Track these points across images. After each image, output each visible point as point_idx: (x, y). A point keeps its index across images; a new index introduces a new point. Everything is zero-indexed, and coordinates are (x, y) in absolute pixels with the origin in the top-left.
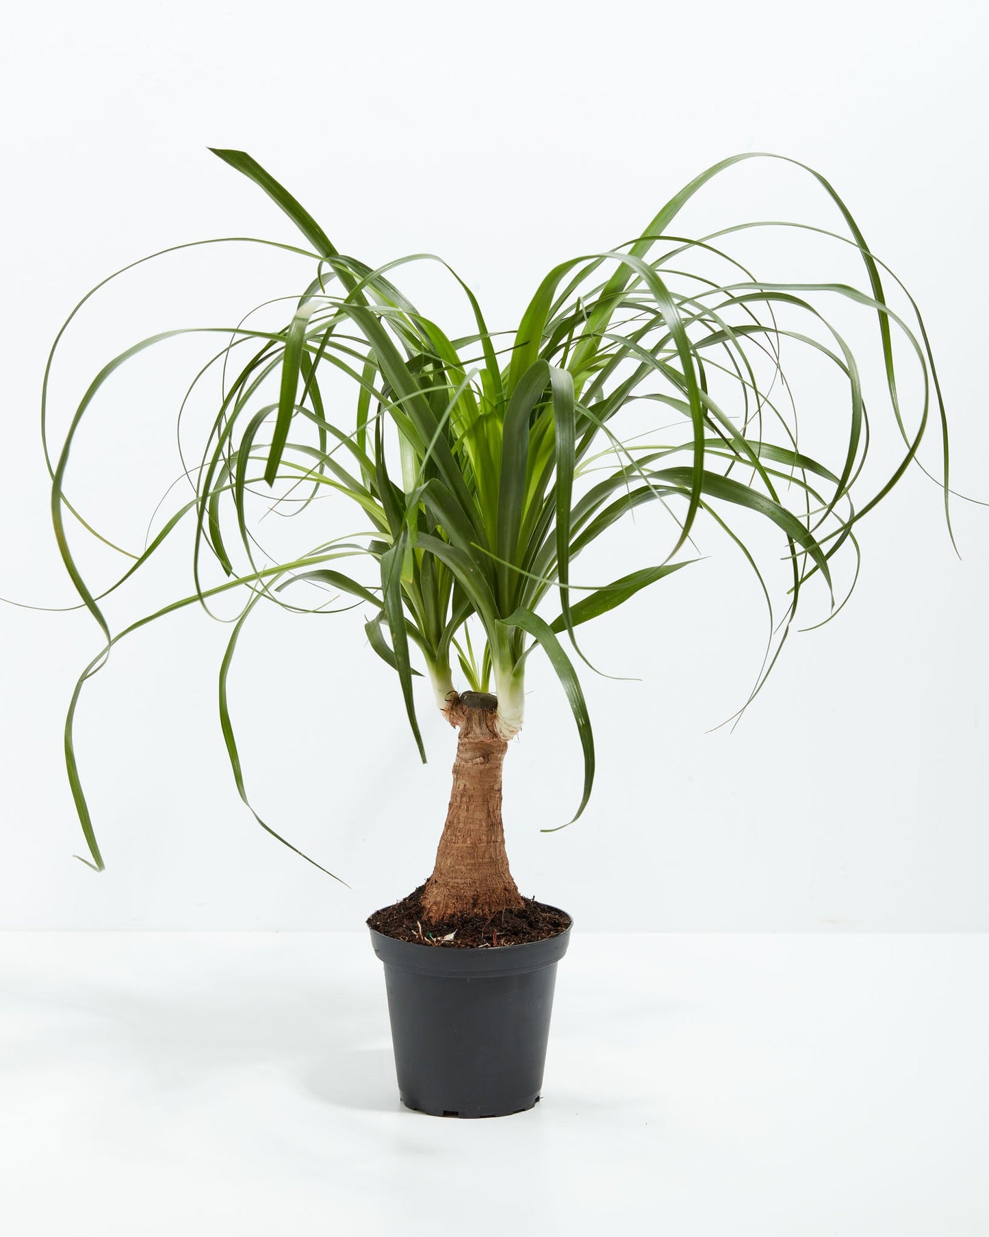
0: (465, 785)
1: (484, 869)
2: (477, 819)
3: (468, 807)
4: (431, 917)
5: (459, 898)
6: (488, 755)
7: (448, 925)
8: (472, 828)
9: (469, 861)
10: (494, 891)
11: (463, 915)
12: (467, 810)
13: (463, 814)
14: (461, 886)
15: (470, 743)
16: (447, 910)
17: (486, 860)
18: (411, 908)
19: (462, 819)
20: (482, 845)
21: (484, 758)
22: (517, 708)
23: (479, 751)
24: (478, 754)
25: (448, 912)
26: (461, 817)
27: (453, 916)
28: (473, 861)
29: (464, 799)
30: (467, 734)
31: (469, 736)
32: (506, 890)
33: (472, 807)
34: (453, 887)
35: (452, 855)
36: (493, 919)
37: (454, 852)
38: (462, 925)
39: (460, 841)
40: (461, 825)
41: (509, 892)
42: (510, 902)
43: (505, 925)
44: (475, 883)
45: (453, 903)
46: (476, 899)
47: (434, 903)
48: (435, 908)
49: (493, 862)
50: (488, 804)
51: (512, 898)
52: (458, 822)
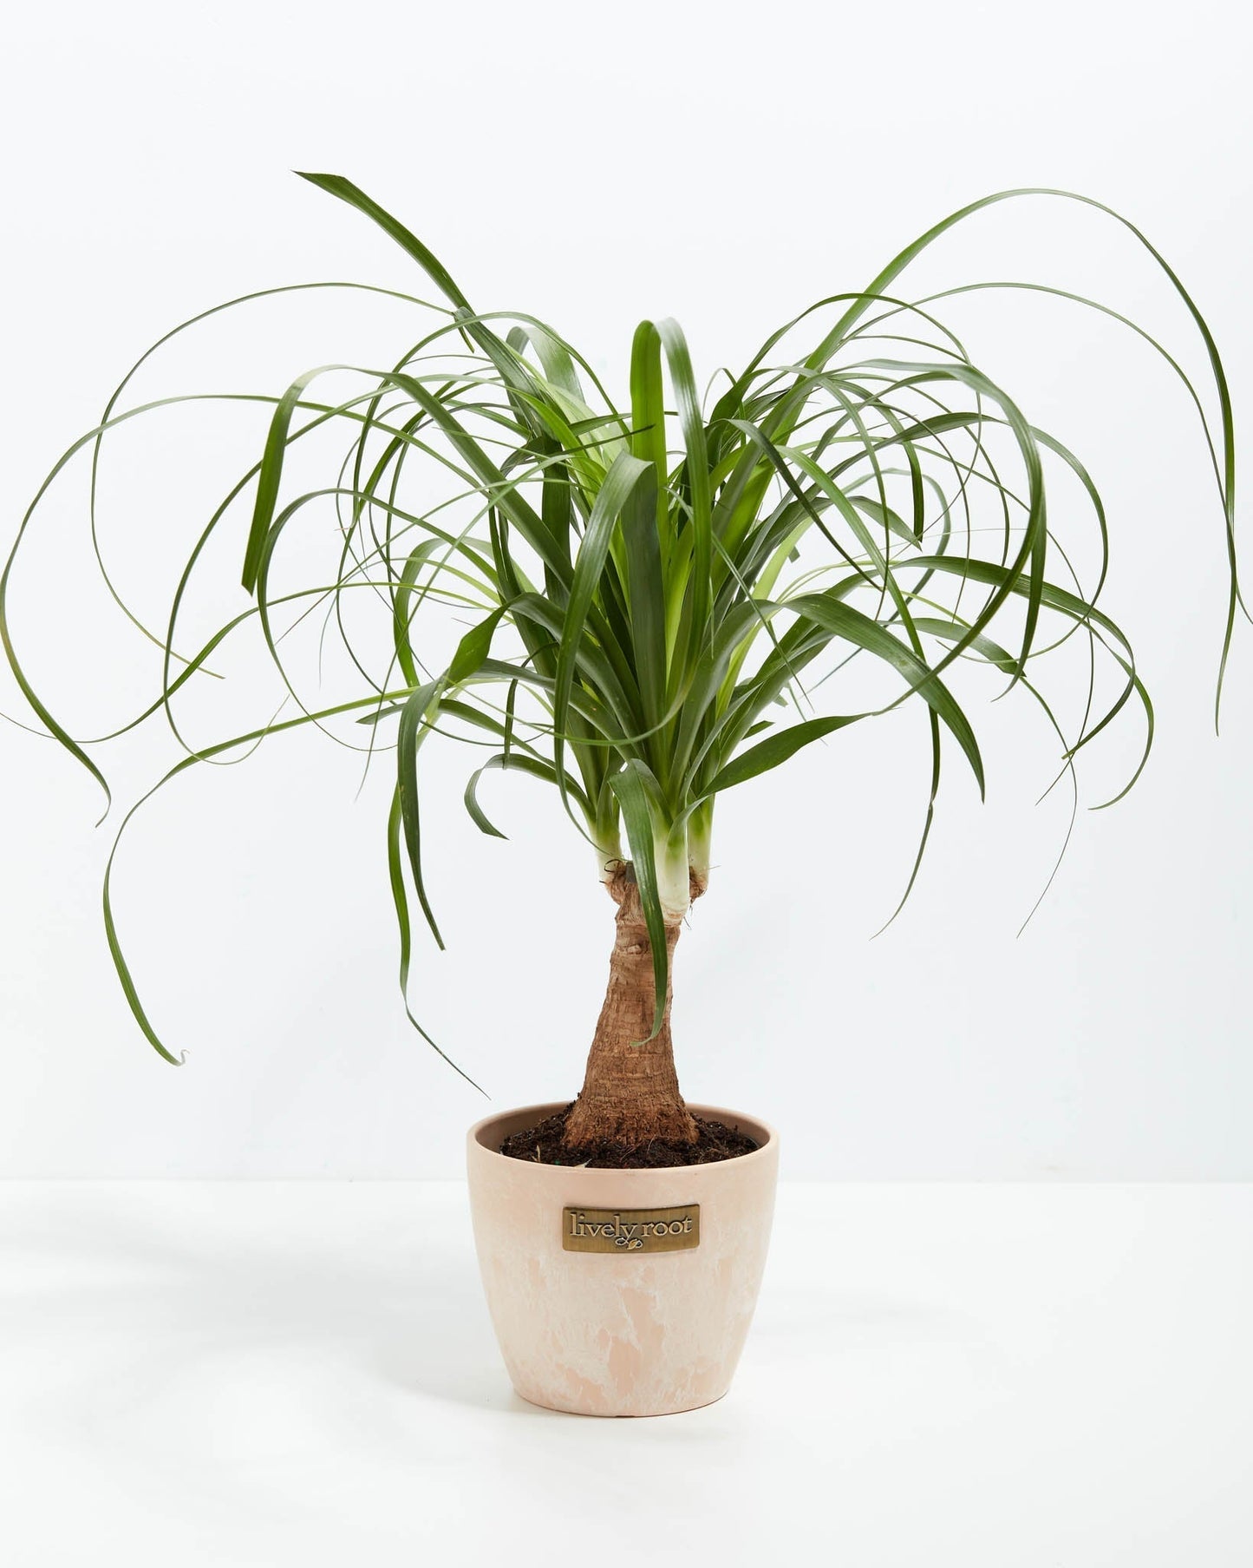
0: (617, 979)
1: (634, 1086)
2: (628, 1023)
3: (618, 1007)
4: (569, 1142)
5: (603, 1120)
6: (647, 943)
7: (582, 1152)
8: (621, 1034)
9: (614, 1075)
10: (644, 1114)
11: (602, 1142)
12: (618, 1011)
13: (613, 1015)
14: (605, 1106)
15: (627, 926)
16: (586, 1134)
17: (638, 1075)
18: (552, 1128)
19: (611, 1021)
20: (632, 1055)
21: (640, 945)
22: (675, 885)
23: (636, 938)
24: (634, 941)
25: (588, 1137)
26: (610, 1019)
27: (592, 1142)
28: (620, 1075)
29: (615, 996)
30: (624, 915)
31: (626, 917)
32: (662, 1114)
33: (622, 1008)
34: (596, 1107)
35: (598, 1065)
36: (636, 1150)
37: (599, 1062)
38: (599, 1154)
39: (607, 1049)
40: (609, 1029)
41: (667, 1116)
42: (666, 1130)
43: (650, 1158)
44: (621, 1103)
45: (594, 1126)
46: (621, 1123)
47: (576, 1124)
48: (575, 1130)
49: (648, 1078)
50: (643, 1005)
51: (671, 1126)
52: (607, 1026)
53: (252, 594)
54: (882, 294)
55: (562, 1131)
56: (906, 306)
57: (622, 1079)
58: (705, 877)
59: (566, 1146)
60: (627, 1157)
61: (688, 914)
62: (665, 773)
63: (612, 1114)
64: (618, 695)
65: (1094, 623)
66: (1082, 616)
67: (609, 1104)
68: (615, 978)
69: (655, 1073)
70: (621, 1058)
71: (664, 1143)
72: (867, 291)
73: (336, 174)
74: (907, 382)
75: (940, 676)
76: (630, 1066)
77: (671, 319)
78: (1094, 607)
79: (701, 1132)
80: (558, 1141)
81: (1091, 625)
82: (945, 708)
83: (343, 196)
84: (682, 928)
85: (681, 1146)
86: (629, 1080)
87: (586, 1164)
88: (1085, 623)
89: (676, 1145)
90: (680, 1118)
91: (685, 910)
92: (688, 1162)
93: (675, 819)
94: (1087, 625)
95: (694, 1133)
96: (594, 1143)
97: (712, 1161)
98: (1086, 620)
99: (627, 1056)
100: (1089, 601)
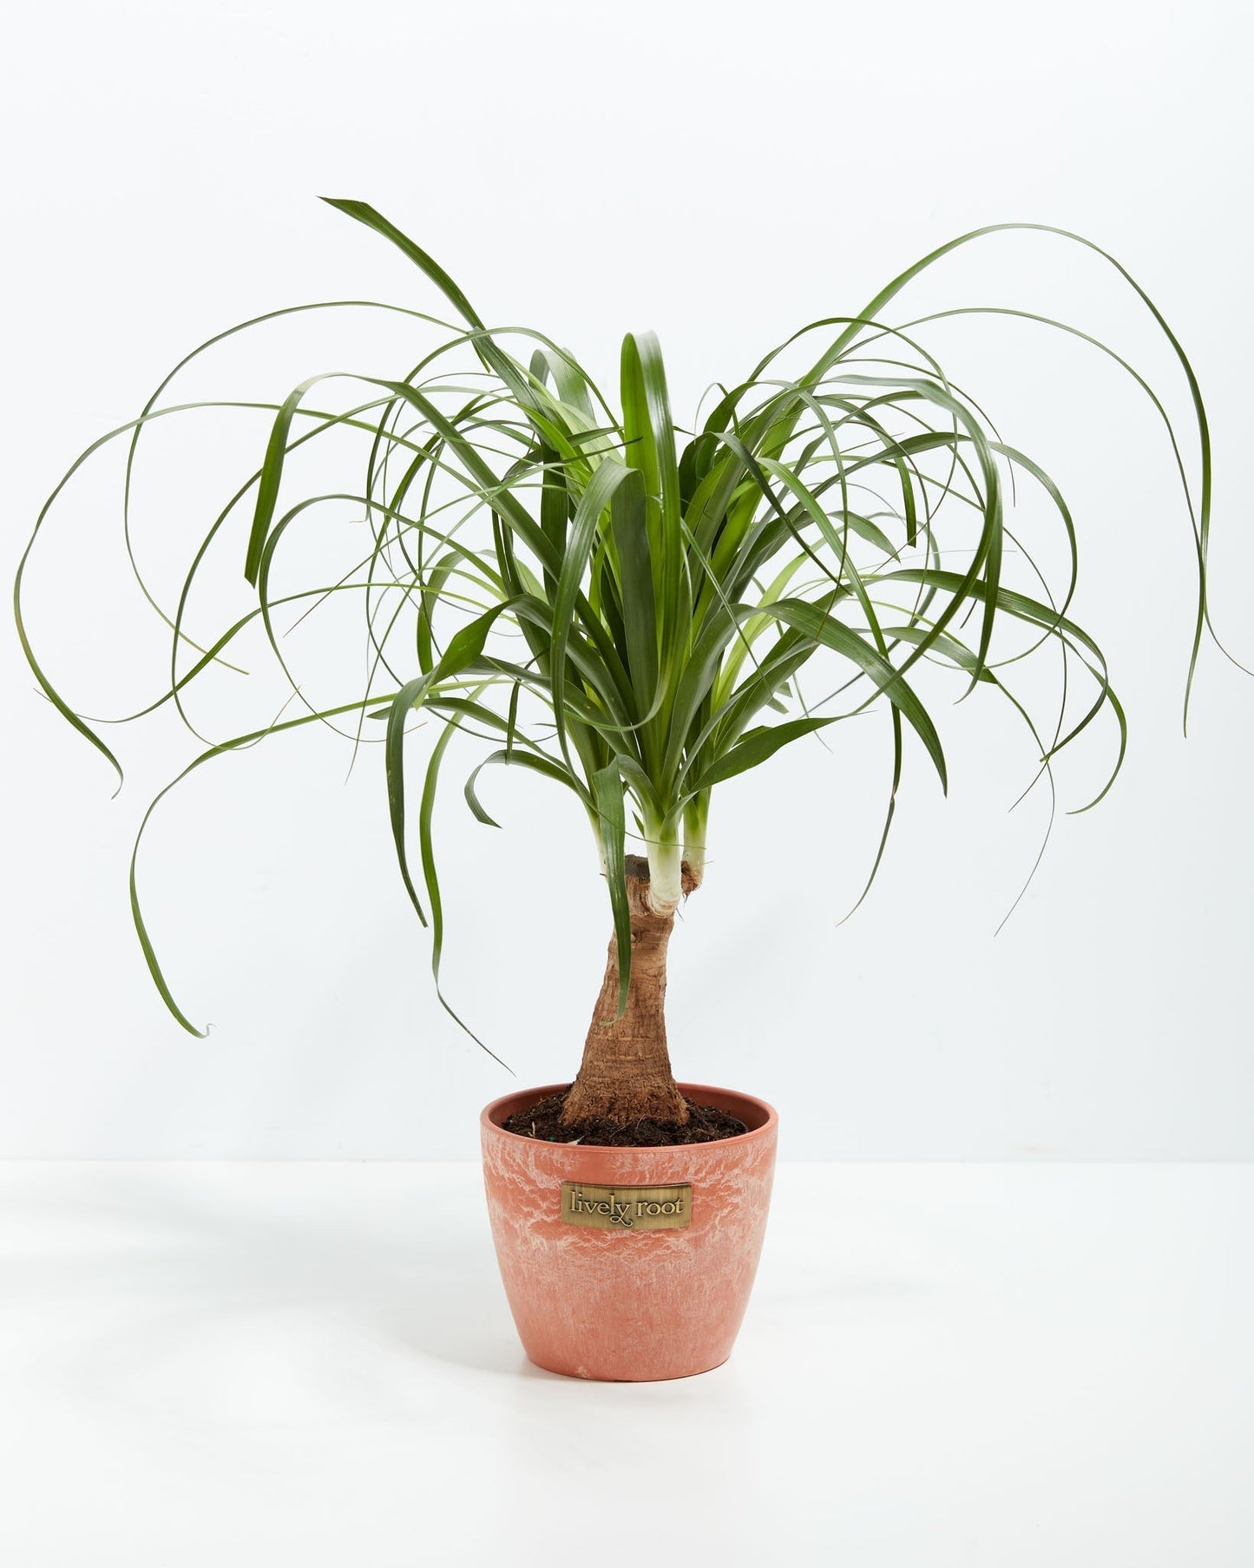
0: (613, 966)
1: (626, 1068)
3: (613, 992)
4: (564, 1120)
5: (596, 1100)
6: (642, 932)
7: (576, 1130)
9: (608, 1057)
10: (635, 1095)
11: (594, 1120)
12: (613, 996)
13: (608, 1000)
14: (599, 1086)
16: (580, 1113)
17: (629, 1058)
18: (551, 1107)
19: (606, 1006)
20: (625, 1039)
21: (635, 934)
22: (667, 878)
25: (582, 1115)
27: (585, 1120)
28: (613, 1058)
29: (611, 982)
32: (652, 1095)
33: (618, 993)
34: (590, 1087)
35: (593, 1048)
36: (626, 1128)
37: (595, 1045)
38: (592, 1132)
39: (602, 1032)
40: (605, 1013)
41: (657, 1098)
42: (656, 1111)
43: (638, 1136)
44: (614, 1083)
45: (588, 1106)
46: (614, 1103)
47: (572, 1103)
48: (571, 1109)
49: (640, 1061)
50: (637, 991)
51: (661, 1107)
52: (603, 1010)
53: (254, 586)
54: (872, 320)
55: (560, 1110)
56: (889, 330)
57: (615, 1061)
58: (700, 872)
59: (562, 1124)
60: (617, 1134)
61: (680, 906)
62: (657, 771)
63: (605, 1094)
64: (613, 696)
65: (1066, 634)
66: (1052, 626)
67: (602, 1085)
68: (611, 966)
69: (647, 1057)
70: (615, 1041)
71: (653, 1122)
72: (860, 316)
73: (359, 200)
74: (885, 399)
75: (905, 676)
76: (624, 1049)
77: (652, 332)
78: (1064, 616)
79: (692, 1115)
80: (556, 1119)
81: (1064, 635)
82: (907, 705)
83: (365, 221)
84: (676, 918)
85: (669, 1126)
86: (622, 1062)
87: (578, 1140)
88: (1056, 633)
89: (665, 1125)
90: (671, 1099)
91: (677, 902)
92: (675, 1141)
93: (666, 814)
94: (1060, 635)
95: (684, 1115)
96: (588, 1122)
97: (699, 1142)
98: (1057, 629)
99: (620, 1039)
100: (1059, 612)
